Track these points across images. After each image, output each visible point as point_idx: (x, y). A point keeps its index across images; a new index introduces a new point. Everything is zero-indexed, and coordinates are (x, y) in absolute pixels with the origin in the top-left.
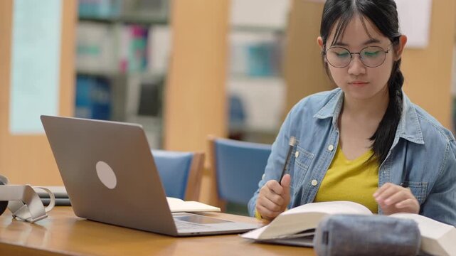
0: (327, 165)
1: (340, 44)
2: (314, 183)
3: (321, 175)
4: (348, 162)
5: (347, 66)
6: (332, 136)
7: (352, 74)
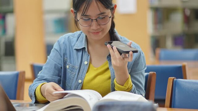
0: (85, 72)
1: (86, 16)
2: (80, 81)
3: (83, 77)
4: (95, 69)
5: (90, 26)
6: (85, 56)
7: (93, 29)
